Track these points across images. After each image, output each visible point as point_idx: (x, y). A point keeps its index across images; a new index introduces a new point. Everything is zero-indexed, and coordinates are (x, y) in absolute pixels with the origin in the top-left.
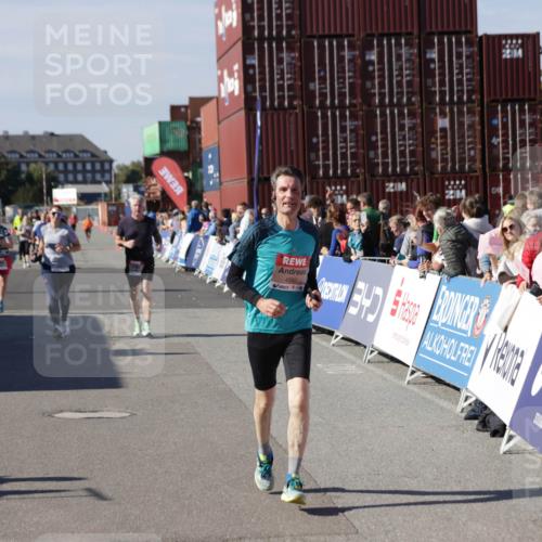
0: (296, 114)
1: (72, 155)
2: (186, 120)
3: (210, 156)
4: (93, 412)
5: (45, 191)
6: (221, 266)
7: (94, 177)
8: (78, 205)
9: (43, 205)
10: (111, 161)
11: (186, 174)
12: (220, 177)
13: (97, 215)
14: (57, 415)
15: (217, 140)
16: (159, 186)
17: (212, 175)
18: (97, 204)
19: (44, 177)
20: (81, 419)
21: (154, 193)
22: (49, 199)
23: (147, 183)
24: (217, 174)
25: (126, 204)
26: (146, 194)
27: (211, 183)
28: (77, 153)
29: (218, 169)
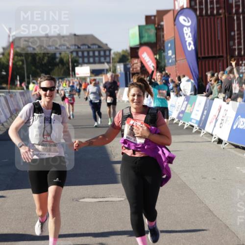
0: (221, 18)
1: (87, 47)
2: (155, 24)
3: (169, 45)
4: (103, 198)
5: (71, 69)
6: (177, 111)
7: (100, 60)
8: (91, 76)
9: (70, 77)
10: (110, 50)
11: (155, 56)
13: (102, 82)
14: (81, 200)
15: (173, 35)
16: (139, 64)
17: (171, 56)
18: (102, 76)
19: (70, 60)
20: (95, 202)
21: (136, 68)
22: (73, 73)
23: (132, 62)
24: (174, 56)
25: (119, 76)
26: (131, 69)
27: (170, 61)
28: (90, 46)
29: (175, 53)
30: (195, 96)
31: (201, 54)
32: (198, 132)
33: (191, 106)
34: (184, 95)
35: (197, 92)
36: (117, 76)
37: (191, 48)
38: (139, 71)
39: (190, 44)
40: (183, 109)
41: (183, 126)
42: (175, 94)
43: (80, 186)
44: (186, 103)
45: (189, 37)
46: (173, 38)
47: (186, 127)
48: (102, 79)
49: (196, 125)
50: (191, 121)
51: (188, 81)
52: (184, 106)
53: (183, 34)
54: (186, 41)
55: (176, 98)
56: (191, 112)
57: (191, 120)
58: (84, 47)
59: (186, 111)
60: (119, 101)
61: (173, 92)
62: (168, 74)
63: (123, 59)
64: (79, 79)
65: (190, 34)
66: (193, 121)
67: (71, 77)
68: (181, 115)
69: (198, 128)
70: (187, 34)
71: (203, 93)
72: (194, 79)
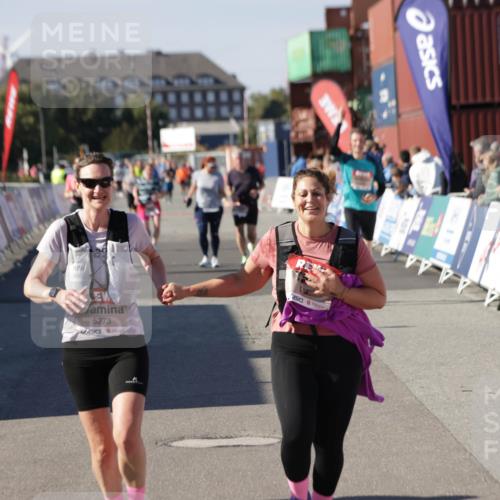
1: (187, 82)
2: (348, 28)
3: (383, 77)
4: (227, 437)
5: (150, 133)
6: (402, 231)
7: (218, 112)
8: (197, 151)
9: (147, 153)
10: (242, 90)
11: (350, 104)
12: (397, 106)
14: (175, 444)
15: (392, 54)
16: (311, 123)
17: (386, 104)
18: (224, 150)
19: (148, 113)
20: (209, 448)
21: (304, 132)
22: (156, 144)
23: (293, 118)
24: (393, 103)
25: (265, 149)
26: (293, 134)
27: (385, 115)
28: (194, 78)
29: (395, 95)
30: (444, 198)
31: (458, 99)
32: (452, 283)
33: (435, 221)
34: (419, 196)
35: (449, 188)
36: (259, 150)
37: (435, 83)
38: (312, 139)
39: (432, 74)
40: (416, 228)
41: (415, 268)
42: (397, 191)
43: (174, 410)
44: (422, 213)
45: (430, 57)
46: (392, 62)
47: (422, 269)
48: (224, 158)
49: (446, 267)
50: (434, 257)
51: (428, 161)
52: (419, 220)
53: (416, 51)
54: (423, 69)
55: (399, 201)
56: (435, 236)
57: (434, 253)
58: (182, 81)
59: (424, 233)
60: (264, 208)
61: (392, 187)
62: (381, 145)
63: (273, 109)
64: (169, 157)
65: (432, 52)
66: (439, 255)
67: (151, 152)
68: (411, 243)
69: (451, 273)
70: (425, 51)
71: (462, 190)
72: (441, 157)
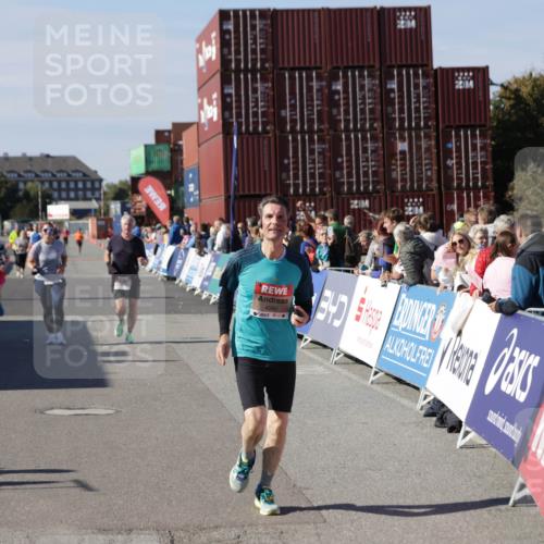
0: (269, 138)
1: (65, 175)
2: (169, 143)
3: (191, 176)
5: (40, 207)
6: (200, 276)
7: (85, 194)
8: (70, 220)
9: (38, 220)
10: (101, 180)
11: (169, 192)
12: (199, 195)
13: (88, 229)
15: (197, 161)
17: (192, 193)
18: (88, 220)
19: (40, 194)
21: (140, 209)
22: (43, 214)
23: (132, 200)
24: (197, 192)
25: (114, 219)
26: (133, 210)
27: (191, 200)
29: (198, 187)
36: (110, 220)
38: (144, 214)
40: (210, 274)
41: (208, 300)
44: (214, 264)
46: (196, 166)
47: (212, 301)
48: (87, 224)
52: (211, 269)
58: (62, 174)
59: (214, 277)
67: (40, 219)
68: (206, 283)
